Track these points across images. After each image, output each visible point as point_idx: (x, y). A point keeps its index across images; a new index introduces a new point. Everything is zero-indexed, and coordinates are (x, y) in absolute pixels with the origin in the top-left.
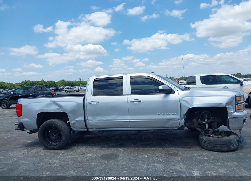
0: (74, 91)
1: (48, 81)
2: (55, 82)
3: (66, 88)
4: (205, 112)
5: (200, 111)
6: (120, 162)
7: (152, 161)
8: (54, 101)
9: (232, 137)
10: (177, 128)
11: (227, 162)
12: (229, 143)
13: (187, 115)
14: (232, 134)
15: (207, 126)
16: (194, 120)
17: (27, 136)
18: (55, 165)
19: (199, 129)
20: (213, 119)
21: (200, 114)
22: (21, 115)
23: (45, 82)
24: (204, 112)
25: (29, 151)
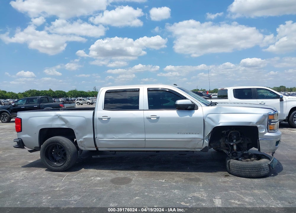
0: (87, 104)
1: (57, 91)
2: (65, 92)
3: (78, 100)
4: (234, 131)
5: (228, 130)
6: (132, 187)
7: (169, 186)
8: (59, 115)
9: (263, 161)
10: (200, 150)
11: (255, 190)
12: (260, 168)
13: (211, 135)
14: (263, 158)
15: (235, 147)
16: (221, 140)
17: (28, 154)
18: (58, 189)
19: (225, 151)
20: (242, 140)
21: (227, 133)
22: (21, 131)
23: (53, 92)
24: (232, 132)
25: (30, 173)
